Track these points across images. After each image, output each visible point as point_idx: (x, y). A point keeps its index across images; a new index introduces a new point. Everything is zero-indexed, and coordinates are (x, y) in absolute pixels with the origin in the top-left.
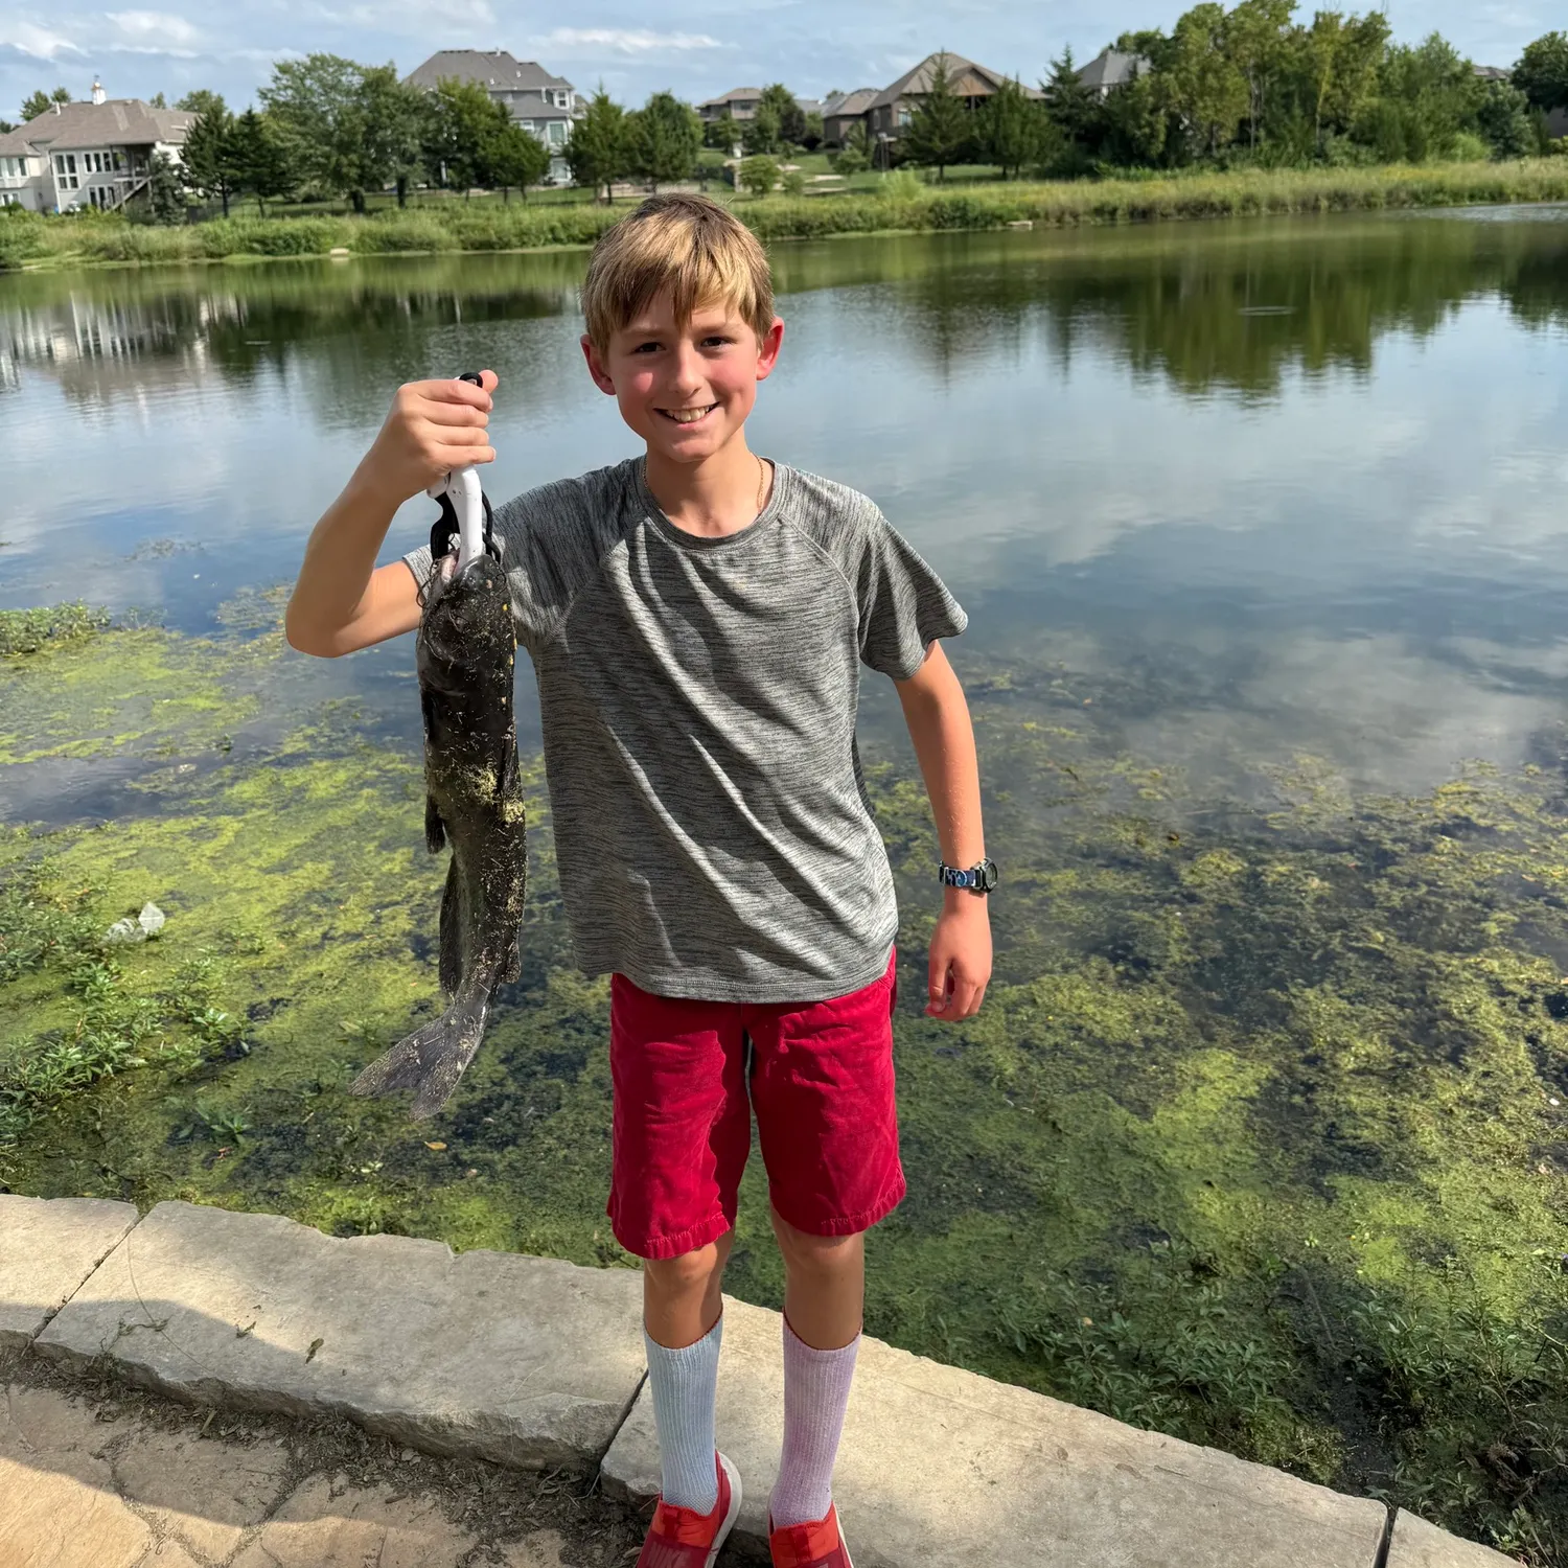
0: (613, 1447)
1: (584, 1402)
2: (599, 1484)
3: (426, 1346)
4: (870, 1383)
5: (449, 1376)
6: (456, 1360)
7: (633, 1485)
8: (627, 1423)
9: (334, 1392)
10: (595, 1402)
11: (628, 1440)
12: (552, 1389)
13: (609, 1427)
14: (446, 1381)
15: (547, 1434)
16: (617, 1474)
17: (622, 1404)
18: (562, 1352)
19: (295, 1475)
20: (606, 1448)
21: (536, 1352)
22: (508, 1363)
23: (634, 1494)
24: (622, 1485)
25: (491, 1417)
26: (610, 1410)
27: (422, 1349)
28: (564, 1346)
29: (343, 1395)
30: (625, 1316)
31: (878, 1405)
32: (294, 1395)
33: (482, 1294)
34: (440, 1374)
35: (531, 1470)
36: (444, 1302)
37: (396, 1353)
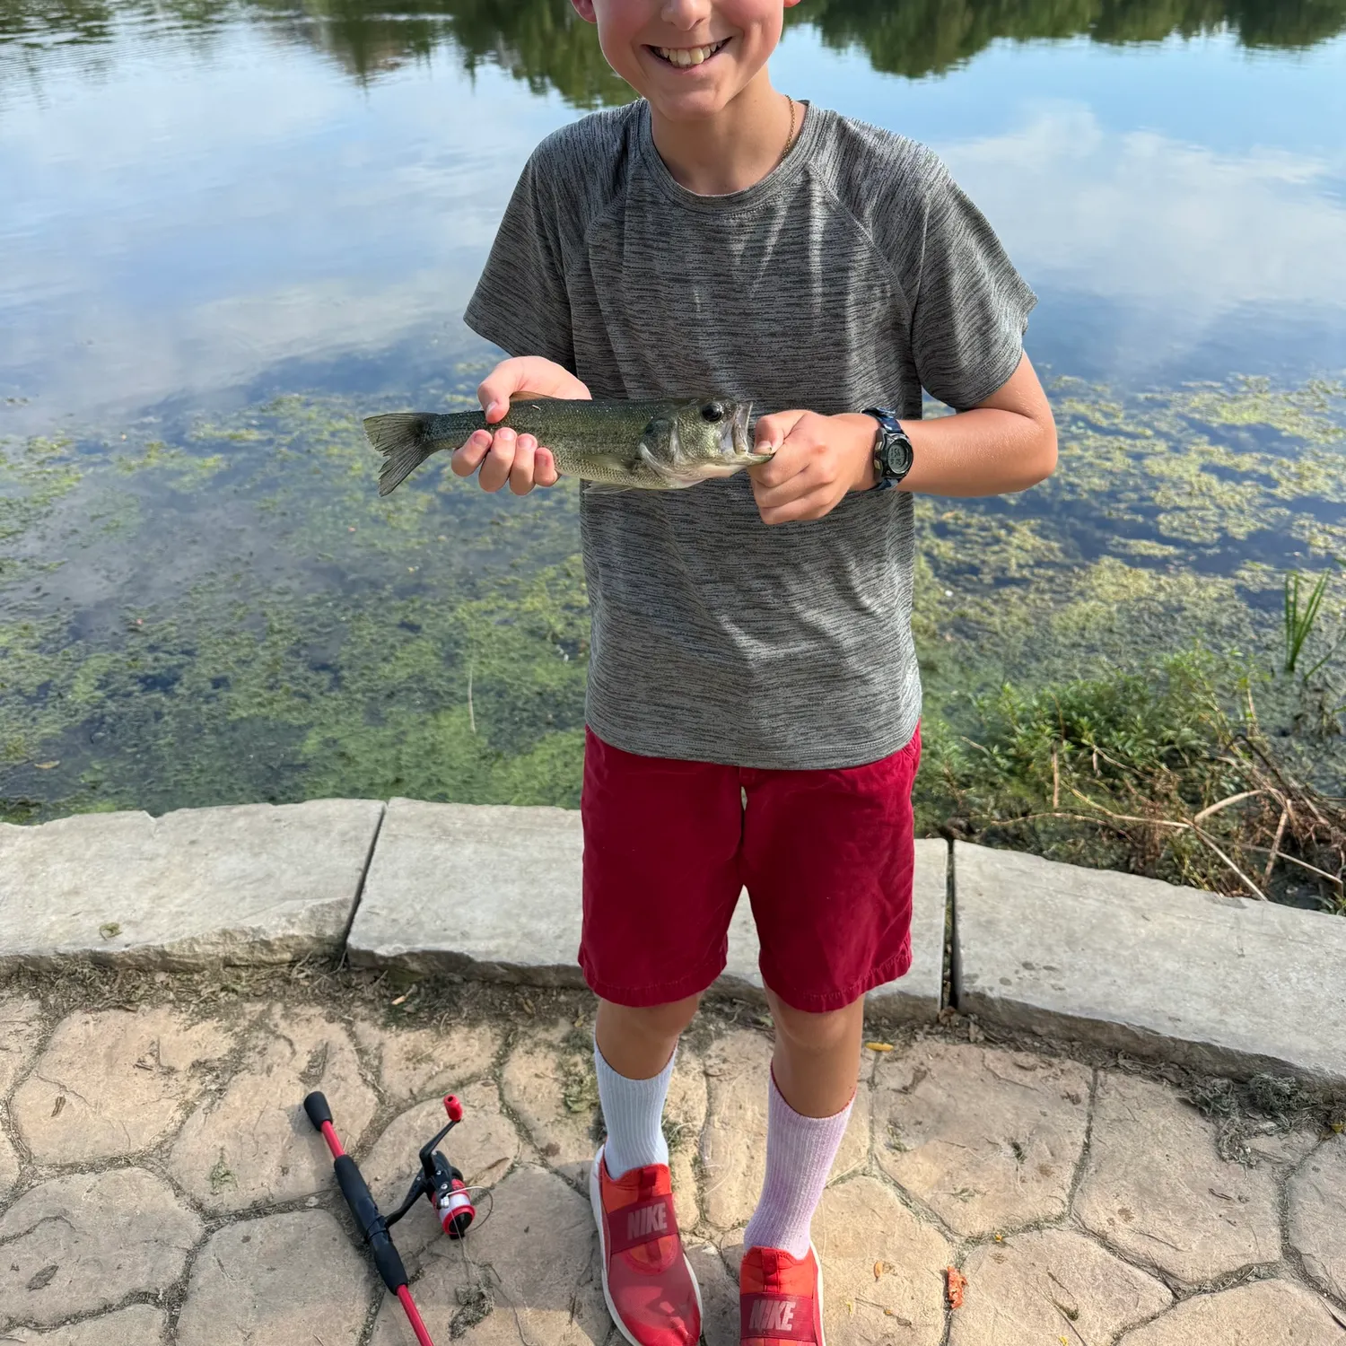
0: (354, 929)
1: (317, 902)
2: (346, 960)
3: (153, 891)
4: (557, 839)
5: (183, 909)
6: (186, 896)
7: (381, 951)
8: (361, 909)
9: (75, 944)
10: (327, 901)
11: (365, 921)
12: (284, 899)
13: (345, 915)
14: (183, 913)
15: (291, 932)
16: (364, 947)
17: (352, 896)
18: (284, 872)
19: (54, 1017)
20: (347, 932)
21: (260, 875)
22: (236, 889)
23: (382, 958)
24: (370, 955)
25: (235, 930)
26: (342, 904)
27: (150, 894)
28: (284, 866)
29: (86, 944)
30: (333, 834)
31: (567, 852)
32: (32, 954)
33: (193, 843)
34: (174, 910)
35: (281, 962)
36: (158, 855)
37: (126, 902)
